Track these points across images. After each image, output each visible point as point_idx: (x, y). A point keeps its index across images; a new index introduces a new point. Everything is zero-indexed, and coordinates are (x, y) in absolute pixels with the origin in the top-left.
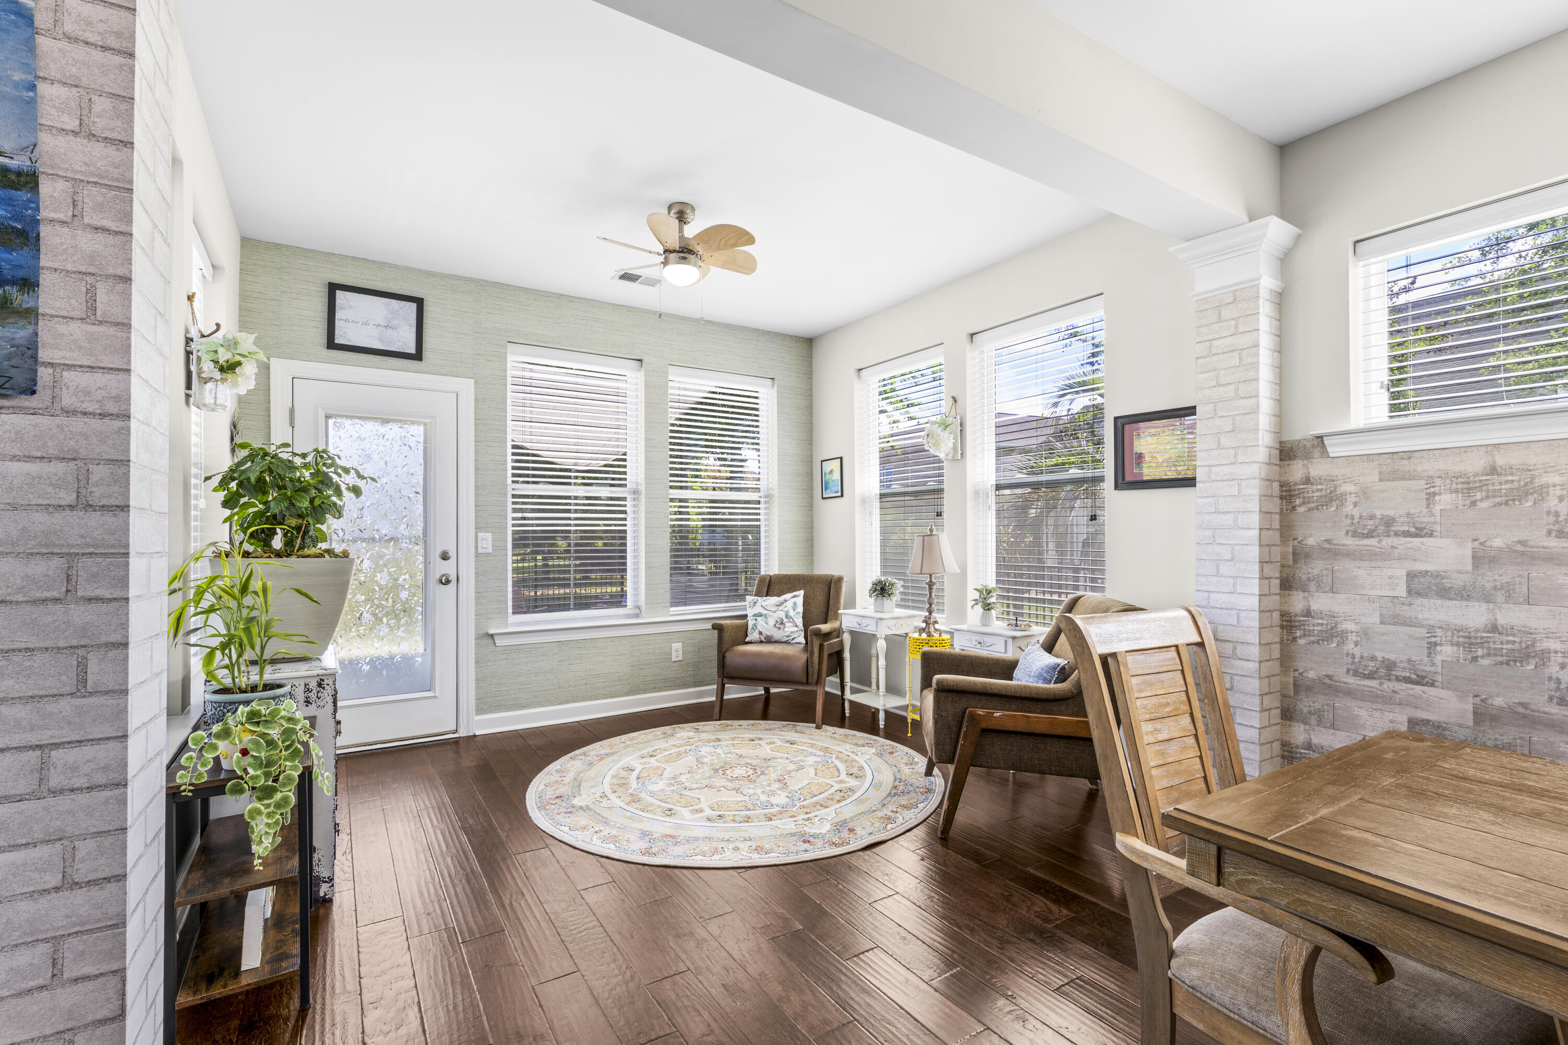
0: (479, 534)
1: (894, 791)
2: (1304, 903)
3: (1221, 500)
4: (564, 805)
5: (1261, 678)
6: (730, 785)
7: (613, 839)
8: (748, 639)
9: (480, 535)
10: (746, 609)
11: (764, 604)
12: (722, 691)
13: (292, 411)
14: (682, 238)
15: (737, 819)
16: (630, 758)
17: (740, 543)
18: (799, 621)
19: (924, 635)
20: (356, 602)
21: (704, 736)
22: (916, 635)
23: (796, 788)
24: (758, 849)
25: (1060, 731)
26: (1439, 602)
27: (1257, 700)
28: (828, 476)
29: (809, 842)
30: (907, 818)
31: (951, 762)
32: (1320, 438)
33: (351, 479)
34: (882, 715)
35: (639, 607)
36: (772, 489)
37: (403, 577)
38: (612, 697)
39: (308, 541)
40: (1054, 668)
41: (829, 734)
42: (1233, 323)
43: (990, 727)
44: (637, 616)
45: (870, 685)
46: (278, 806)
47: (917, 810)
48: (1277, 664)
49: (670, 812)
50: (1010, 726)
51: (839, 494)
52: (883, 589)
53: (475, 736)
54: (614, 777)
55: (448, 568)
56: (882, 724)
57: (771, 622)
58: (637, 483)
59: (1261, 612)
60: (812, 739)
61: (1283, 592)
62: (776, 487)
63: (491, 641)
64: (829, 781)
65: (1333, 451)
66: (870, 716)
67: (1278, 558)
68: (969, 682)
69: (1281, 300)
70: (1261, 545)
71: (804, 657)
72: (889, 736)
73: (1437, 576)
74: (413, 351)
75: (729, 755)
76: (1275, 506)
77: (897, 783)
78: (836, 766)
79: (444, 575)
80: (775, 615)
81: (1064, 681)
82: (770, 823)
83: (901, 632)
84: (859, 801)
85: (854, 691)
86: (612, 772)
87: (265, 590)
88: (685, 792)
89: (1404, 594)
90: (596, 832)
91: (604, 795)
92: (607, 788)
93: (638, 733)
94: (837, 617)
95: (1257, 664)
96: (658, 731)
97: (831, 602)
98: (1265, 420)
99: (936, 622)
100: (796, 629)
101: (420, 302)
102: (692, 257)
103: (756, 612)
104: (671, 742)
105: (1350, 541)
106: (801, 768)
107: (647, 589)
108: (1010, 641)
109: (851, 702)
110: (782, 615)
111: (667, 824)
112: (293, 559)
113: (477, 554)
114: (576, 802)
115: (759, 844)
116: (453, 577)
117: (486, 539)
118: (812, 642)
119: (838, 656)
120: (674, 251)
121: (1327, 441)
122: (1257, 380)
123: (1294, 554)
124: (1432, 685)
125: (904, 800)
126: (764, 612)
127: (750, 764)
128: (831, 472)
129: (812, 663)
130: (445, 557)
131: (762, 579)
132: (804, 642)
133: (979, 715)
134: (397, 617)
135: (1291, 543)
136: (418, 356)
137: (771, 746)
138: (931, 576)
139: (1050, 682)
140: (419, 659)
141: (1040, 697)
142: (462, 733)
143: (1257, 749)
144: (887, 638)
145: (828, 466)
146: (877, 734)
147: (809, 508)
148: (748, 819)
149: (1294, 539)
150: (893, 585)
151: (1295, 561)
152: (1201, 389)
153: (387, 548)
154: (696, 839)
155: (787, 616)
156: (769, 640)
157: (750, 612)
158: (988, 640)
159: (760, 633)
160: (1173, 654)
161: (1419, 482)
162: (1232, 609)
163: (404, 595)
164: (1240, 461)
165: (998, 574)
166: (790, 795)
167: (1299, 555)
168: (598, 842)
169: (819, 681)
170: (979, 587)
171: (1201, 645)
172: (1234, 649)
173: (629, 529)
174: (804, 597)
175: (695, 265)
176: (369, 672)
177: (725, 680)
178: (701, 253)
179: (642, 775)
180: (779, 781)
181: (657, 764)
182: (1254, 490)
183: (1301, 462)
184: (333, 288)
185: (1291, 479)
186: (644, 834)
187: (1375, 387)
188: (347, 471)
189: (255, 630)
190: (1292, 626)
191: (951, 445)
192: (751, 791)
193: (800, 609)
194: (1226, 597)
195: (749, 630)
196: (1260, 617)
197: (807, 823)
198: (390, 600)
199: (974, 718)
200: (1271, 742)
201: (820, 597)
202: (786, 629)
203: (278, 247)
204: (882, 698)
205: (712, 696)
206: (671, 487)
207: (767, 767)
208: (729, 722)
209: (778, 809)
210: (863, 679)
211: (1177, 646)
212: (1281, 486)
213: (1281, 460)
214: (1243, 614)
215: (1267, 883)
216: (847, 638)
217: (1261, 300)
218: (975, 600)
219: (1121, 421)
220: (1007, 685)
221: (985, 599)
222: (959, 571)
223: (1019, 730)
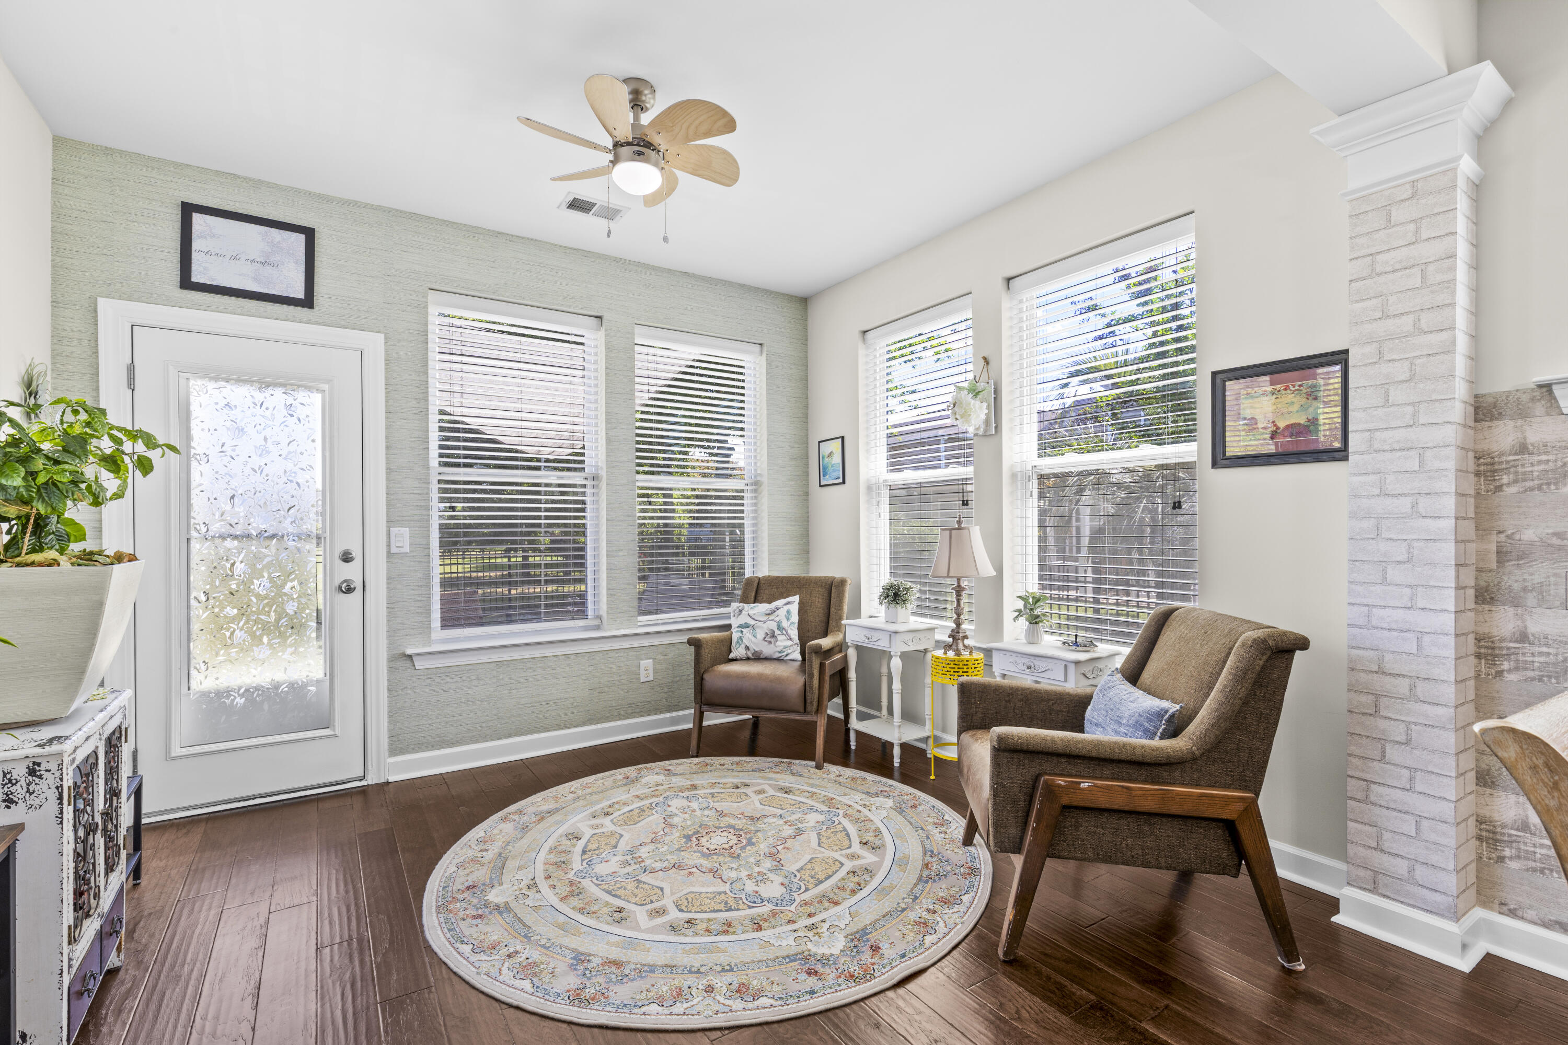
0: (392, 529)
1: (926, 873)
3: (1390, 478)
4: (475, 901)
5: (1452, 729)
6: (705, 863)
7: (529, 970)
8: (732, 656)
9: (394, 530)
10: (729, 618)
11: (751, 612)
12: (700, 717)
13: (131, 369)
14: (636, 125)
15: (714, 927)
16: (575, 819)
17: (728, 539)
18: (794, 633)
19: (951, 654)
20: (225, 617)
21: (677, 781)
22: (940, 653)
23: (794, 868)
24: (742, 990)
25: (1175, 809)
27: (1452, 762)
28: (827, 460)
29: (816, 973)
30: (950, 923)
31: (1018, 850)
32: (1547, 387)
34: (897, 751)
35: (599, 617)
36: (760, 475)
37: (289, 585)
38: (566, 728)
40: (1160, 715)
41: (832, 776)
42: (1412, 227)
43: (1075, 804)
44: (598, 628)
45: (879, 709)
47: (963, 908)
48: (1471, 707)
49: (620, 916)
50: (1105, 801)
51: (840, 480)
52: (896, 595)
53: (388, 783)
54: (551, 850)
55: (351, 572)
56: (897, 761)
57: (760, 635)
58: (597, 467)
59: (1456, 635)
60: (812, 785)
61: (1479, 607)
62: (765, 473)
63: (409, 663)
64: (837, 855)
65: (1566, 406)
66: (880, 748)
67: (1477, 560)
68: (1045, 739)
69: (1478, 195)
70: (1457, 541)
71: (800, 680)
72: (906, 779)
74: (301, 295)
75: (706, 812)
76: (1470, 485)
77: (928, 859)
78: (844, 829)
79: (345, 581)
80: (765, 625)
81: (1175, 736)
82: (759, 934)
83: (921, 647)
84: (882, 892)
85: (862, 717)
86: (551, 842)
88: (644, 878)
90: (509, 956)
91: (533, 885)
92: (539, 871)
93: (594, 777)
94: (839, 628)
95: (1452, 710)
96: (619, 774)
97: (832, 609)
98: (1461, 363)
99: (965, 636)
100: (789, 643)
101: (309, 234)
102: (653, 154)
103: (742, 623)
104: (637, 790)
106: (799, 833)
107: (609, 596)
108: (1072, 668)
109: (858, 733)
110: (773, 625)
111: (613, 939)
113: (390, 555)
114: (494, 896)
115: (743, 979)
116: (358, 584)
117: (402, 535)
118: (811, 662)
119: (841, 678)
120: (628, 144)
121: (1558, 391)
122: (1453, 305)
123: (1499, 552)
125: (941, 889)
126: (752, 622)
127: (733, 827)
128: (831, 454)
129: (811, 688)
130: (347, 558)
131: (749, 581)
132: (800, 658)
133: (1059, 786)
134: (281, 635)
135: (1494, 538)
136: (308, 302)
137: (761, 796)
138: (959, 580)
139: (1152, 736)
140: (313, 688)
141: (1147, 760)
142: (371, 780)
143: (1452, 831)
144: (904, 656)
145: (826, 448)
146: (891, 776)
147: (805, 497)
148: (727, 928)
149: (1500, 532)
150: (908, 589)
151: (1501, 563)
152: (1356, 323)
153: (267, 547)
154: (652, 968)
155: (779, 627)
156: (758, 658)
157: (735, 622)
158: (1041, 664)
159: (747, 648)
162: (1408, 631)
163: (291, 607)
164: (1422, 421)
165: (1041, 578)
166: (786, 882)
167: (1508, 555)
168: (507, 975)
169: (819, 709)
170: (1022, 594)
172: (1413, 687)
173: (588, 522)
174: (799, 604)
175: (656, 165)
176: (244, 706)
177: (704, 708)
178: (662, 148)
179: (591, 846)
180: (772, 855)
181: (612, 828)
182: (1448, 461)
183: (1511, 424)
184: (188, 210)
185: (1495, 447)
186: (580, 959)
190: (1495, 656)
191: (983, 417)
192: (733, 875)
193: (795, 618)
194: (1399, 614)
195: (734, 644)
196: (1456, 643)
197: (810, 934)
198: (272, 614)
199: (1050, 790)
200: (1465, 820)
201: (819, 604)
202: (778, 643)
203: (109, 151)
204: (896, 730)
205: (688, 722)
206: (638, 472)
207: (756, 832)
208: (708, 760)
209: (770, 906)
210: (871, 700)
212: (1477, 458)
213: (1476, 421)
214: (1427, 639)
216: (852, 654)
217: (1459, 190)
218: (1016, 611)
219: (1219, 376)
220: (1099, 743)
221: (1031, 610)
222: (995, 574)
223: (1116, 807)
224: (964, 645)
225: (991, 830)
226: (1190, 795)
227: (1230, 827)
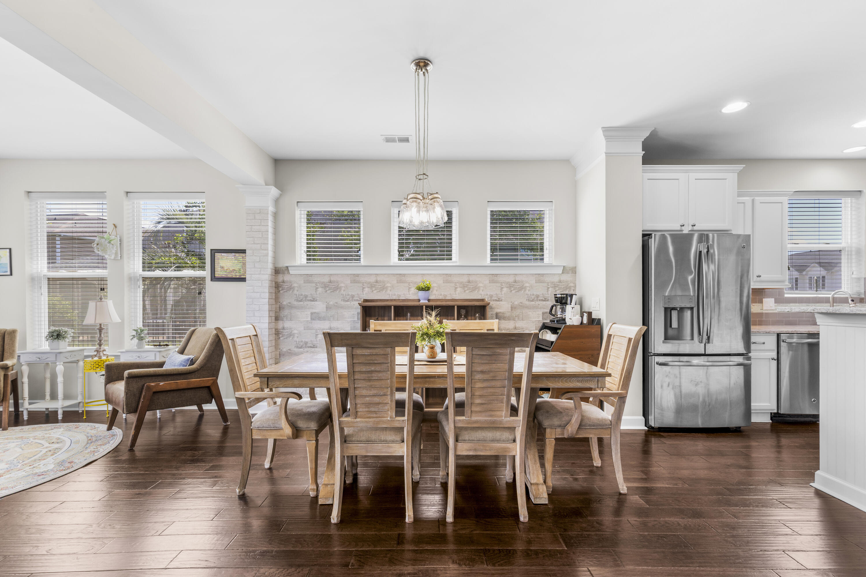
1: (89, 442)
2: (285, 384)
3: (255, 287)
5: (269, 353)
19: (96, 358)
22: (89, 359)
23: (13, 458)
24: (4, 489)
25: (192, 386)
26: (318, 321)
29: (43, 475)
30: (105, 448)
31: (135, 412)
32: (287, 267)
34: (59, 412)
40: (188, 360)
41: (17, 431)
42: (260, 221)
43: (158, 390)
47: (110, 444)
48: (274, 347)
50: (168, 388)
51: (9, 273)
52: (58, 335)
56: (61, 416)
59: (269, 329)
60: (4, 436)
61: (276, 322)
64: (37, 450)
65: (291, 272)
67: (274, 310)
68: (147, 371)
69: (275, 215)
70: (269, 305)
72: (68, 421)
73: (318, 313)
76: (273, 290)
77: (90, 438)
78: (36, 443)
81: (193, 364)
83: (74, 359)
84: (67, 451)
89: (310, 320)
94: (12, 356)
95: (268, 348)
97: (6, 347)
98: (270, 259)
99: (104, 350)
105: (296, 303)
106: (7, 450)
108: (157, 354)
109: (27, 412)
115: (3, 487)
119: (14, 382)
121: (289, 268)
122: (268, 244)
123: (279, 307)
124: (317, 347)
125: (99, 443)
133: (152, 386)
135: (278, 304)
138: (100, 325)
139: (186, 366)
141: (183, 372)
144: (64, 364)
146: (57, 422)
149: (279, 302)
150: (66, 332)
151: (280, 310)
152: (247, 243)
158: (142, 355)
160: (249, 338)
161: (313, 284)
164: (262, 273)
166: (9, 463)
167: (281, 308)
169: (4, 399)
170: (136, 328)
171: (256, 335)
182: (267, 284)
183: (281, 275)
185: (278, 281)
187: (303, 252)
190: (279, 334)
191: (114, 251)
194: (257, 324)
196: (268, 331)
197: (34, 469)
199: (149, 387)
204: (61, 401)
209: (4, 470)
211: (250, 336)
212: (275, 283)
213: (275, 274)
214: (263, 330)
215: (278, 383)
216: (25, 368)
217: (269, 215)
218: (132, 336)
219: (213, 251)
220: (166, 370)
221: (139, 334)
222: (121, 321)
223: (172, 389)
224: (103, 354)
225: (125, 407)
226: (197, 380)
227: (208, 388)
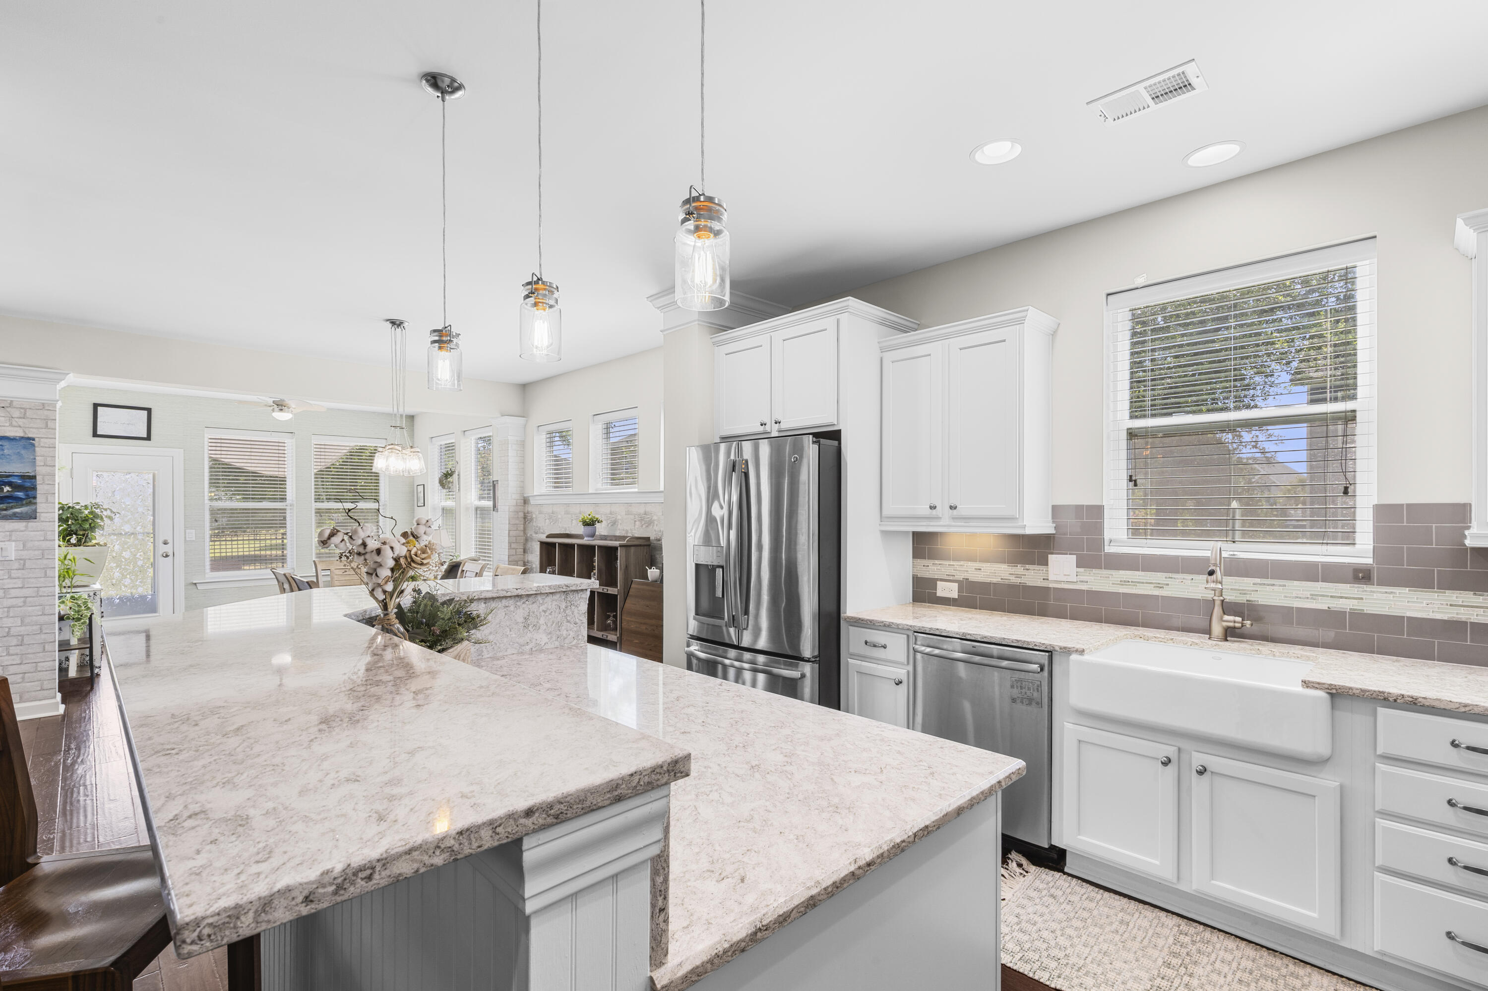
0: (186, 530)
9: (188, 531)
13: (72, 470)
20: (111, 566)
33: (108, 513)
35: (293, 569)
36: (386, 501)
37: (139, 554)
39: (88, 540)
46: (82, 623)
51: (423, 504)
55: (168, 549)
58: (292, 500)
62: (389, 501)
63: (195, 587)
65: (531, 502)
69: (524, 443)
70: (509, 536)
74: (145, 436)
79: (165, 552)
87: (74, 559)
98: (512, 489)
101: (149, 410)
112: (82, 547)
113: (186, 541)
116: (171, 554)
117: (191, 533)
121: (530, 498)
122: (509, 474)
128: (421, 492)
130: (165, 543)
134: (136, 574)
136: (148, 438)
140: (150, 596)
145: (419, 489)
147: (412, 511)
153: (129, 539)
163: (140, 563)
173: (288, 526)
176: (118, 603)
182: (507, 516)
184: (96, 406)
188: (106, 510)
189: (70, 572)
198: (132, 566)
217: (510, 445)
